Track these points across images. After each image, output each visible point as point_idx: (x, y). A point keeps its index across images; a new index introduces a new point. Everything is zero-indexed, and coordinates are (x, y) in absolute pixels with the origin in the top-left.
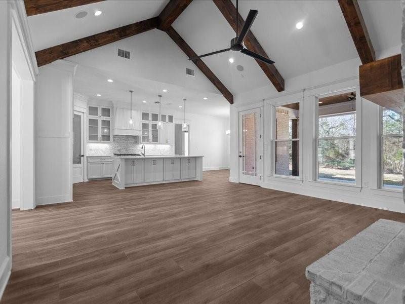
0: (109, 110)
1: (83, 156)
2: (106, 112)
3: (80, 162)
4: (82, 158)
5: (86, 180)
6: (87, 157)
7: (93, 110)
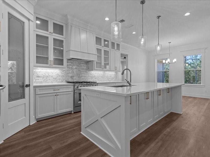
0: (61, 27)
1: (28, 86)
2: (59, 29)
3: (23, 96)
4: (27, 89)
5: (33, 122)
6: (35, 87)
7: (44, 24)
